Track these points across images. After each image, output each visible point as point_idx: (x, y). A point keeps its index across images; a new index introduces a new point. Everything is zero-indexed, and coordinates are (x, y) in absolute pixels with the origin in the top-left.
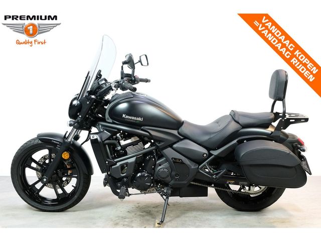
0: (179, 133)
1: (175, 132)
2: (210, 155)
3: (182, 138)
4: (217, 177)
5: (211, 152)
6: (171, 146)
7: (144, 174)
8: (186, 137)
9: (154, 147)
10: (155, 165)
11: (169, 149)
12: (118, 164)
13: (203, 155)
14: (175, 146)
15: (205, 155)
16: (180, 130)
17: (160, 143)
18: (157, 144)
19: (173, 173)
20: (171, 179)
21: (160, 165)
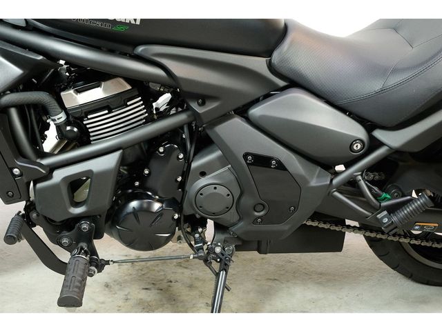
0: (271, 67)
1: (258, 64)
2: (375, 144)
3: (282, 83)
4: (395, 219)
5: (378, 134)
6: (242, 112)
7: (150, 205)
8: (294, 82)
9: (182, 117)
10: (186, 173)
11: (237, 121)
12: (59, 175)
13: (352, 145)
14: (256, 112)
15: (357, 146)
16: (276, 57)
17: (203, 104)
18: (194, 105)
19: (248, 201)
20: (236, 217)
21: (203, 174)
